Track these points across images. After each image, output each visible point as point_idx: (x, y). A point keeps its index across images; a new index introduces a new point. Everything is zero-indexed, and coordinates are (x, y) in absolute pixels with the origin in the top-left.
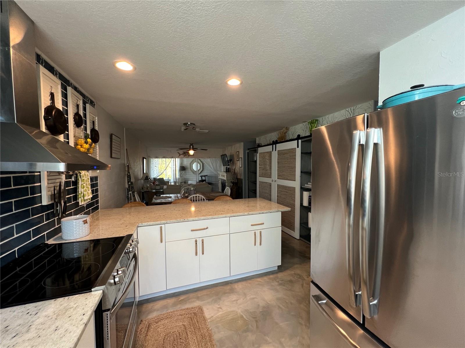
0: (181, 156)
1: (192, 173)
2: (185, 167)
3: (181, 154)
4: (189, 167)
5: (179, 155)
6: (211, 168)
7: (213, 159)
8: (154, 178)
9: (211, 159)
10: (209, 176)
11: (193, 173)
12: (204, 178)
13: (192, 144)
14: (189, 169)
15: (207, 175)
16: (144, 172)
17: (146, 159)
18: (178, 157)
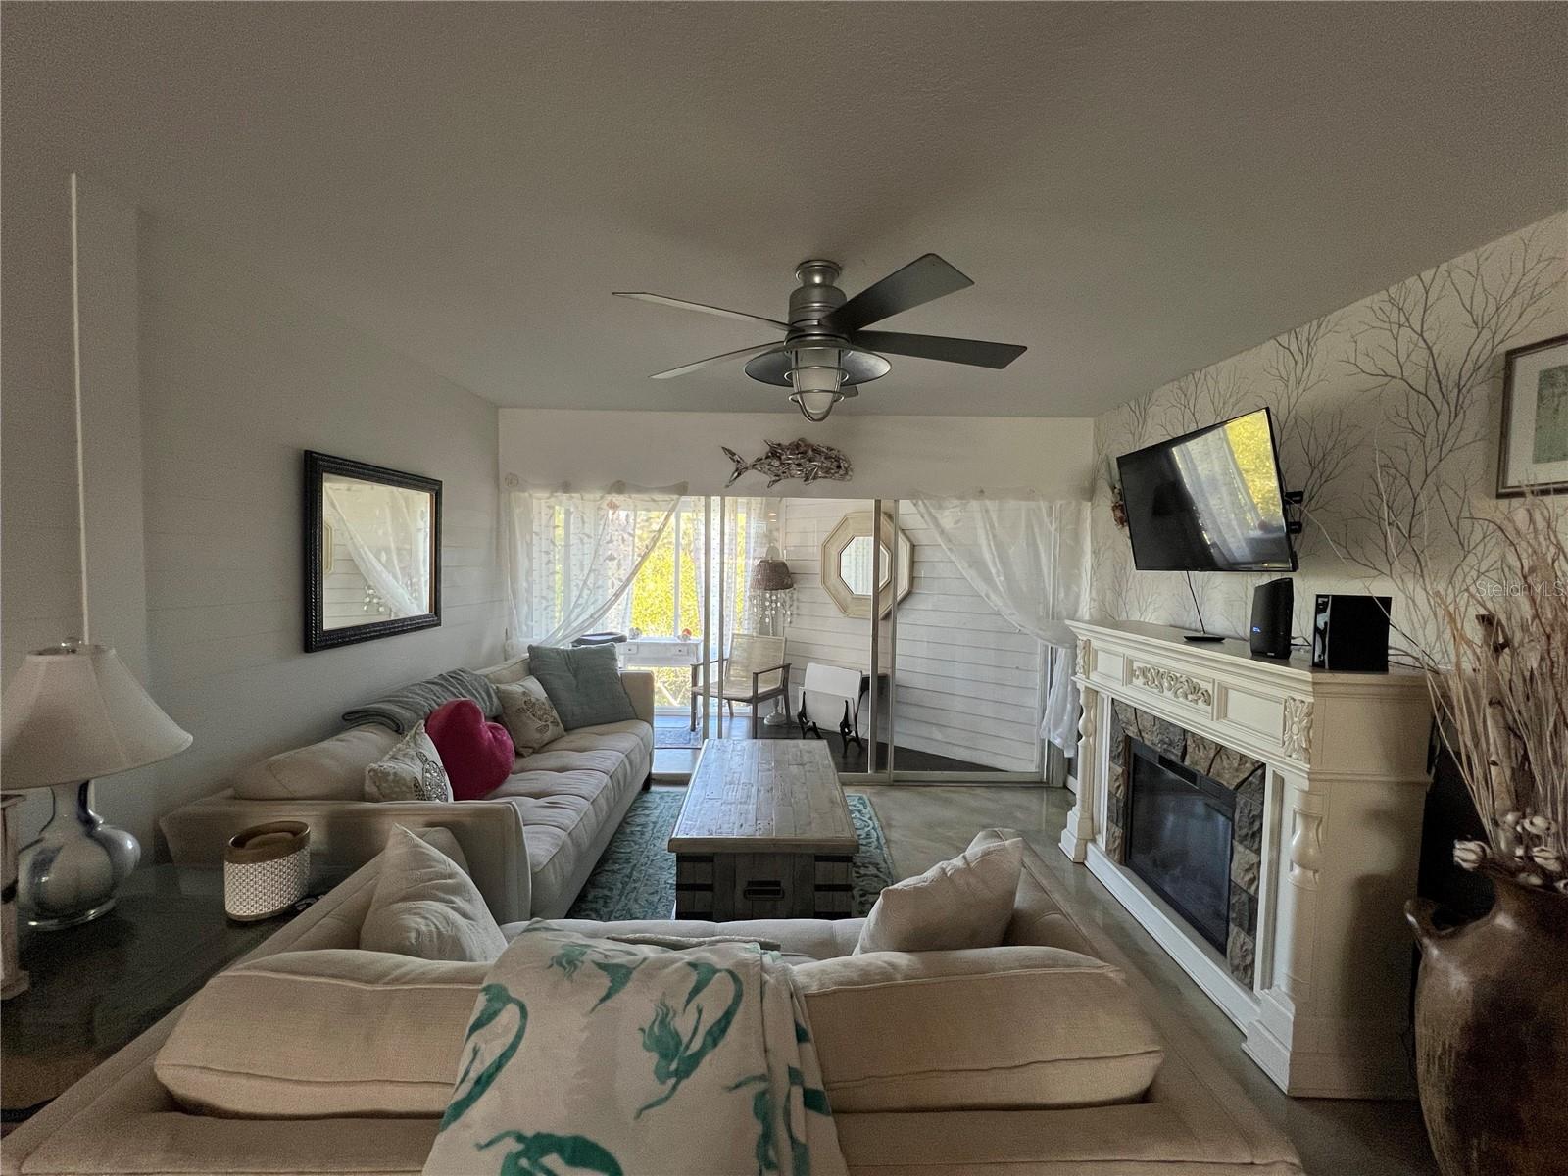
0: (751, 477)
1: (833, 610)
2: (791, 571)
3: (749, 460)
4: (818, 568)
5: (732, 466)
6: (988, 579)
7: (1012, 504)
8: (531, 648)
9: (988, 502)
11: (843, 608)
13: (830, 268)
14: (819, 579)
16: (333, 618)
17: (434, 487)
18: (727, 486)
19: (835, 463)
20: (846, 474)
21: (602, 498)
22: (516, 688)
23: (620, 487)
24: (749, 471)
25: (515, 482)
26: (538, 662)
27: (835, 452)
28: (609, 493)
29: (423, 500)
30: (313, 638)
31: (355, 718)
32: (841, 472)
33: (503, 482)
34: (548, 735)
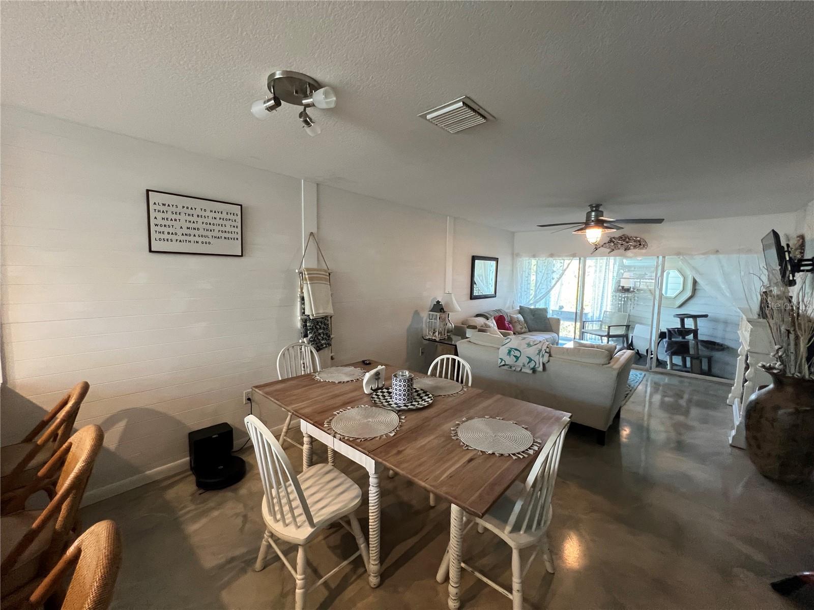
0: (601, 250)
3: (601, 244)
5: (594, 247)
8: (520, 307)
9: (721, 256)
10: (716, 320)
12: (689, 324)
13: (598, 206)
15: (706, 316)
16: (476, 293)
17: (496, 260)
18: (592, 254)
19: (639, 243)
20: (644, 247)
21: (545, 259)
22: (514, 316)
23: (552, 255)
24: (600, 249)
25: (518, 255)
26: (522, 311)
27: (638, 239)
28: (548, 257)
29: (494, 263)
30: (472, 297)
31: (478, 316)
32: (641, 246)
33: (515, 255)
34: (523, 331)
